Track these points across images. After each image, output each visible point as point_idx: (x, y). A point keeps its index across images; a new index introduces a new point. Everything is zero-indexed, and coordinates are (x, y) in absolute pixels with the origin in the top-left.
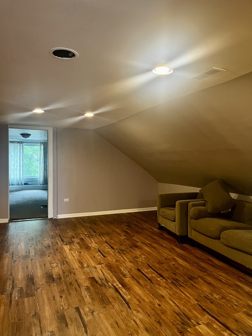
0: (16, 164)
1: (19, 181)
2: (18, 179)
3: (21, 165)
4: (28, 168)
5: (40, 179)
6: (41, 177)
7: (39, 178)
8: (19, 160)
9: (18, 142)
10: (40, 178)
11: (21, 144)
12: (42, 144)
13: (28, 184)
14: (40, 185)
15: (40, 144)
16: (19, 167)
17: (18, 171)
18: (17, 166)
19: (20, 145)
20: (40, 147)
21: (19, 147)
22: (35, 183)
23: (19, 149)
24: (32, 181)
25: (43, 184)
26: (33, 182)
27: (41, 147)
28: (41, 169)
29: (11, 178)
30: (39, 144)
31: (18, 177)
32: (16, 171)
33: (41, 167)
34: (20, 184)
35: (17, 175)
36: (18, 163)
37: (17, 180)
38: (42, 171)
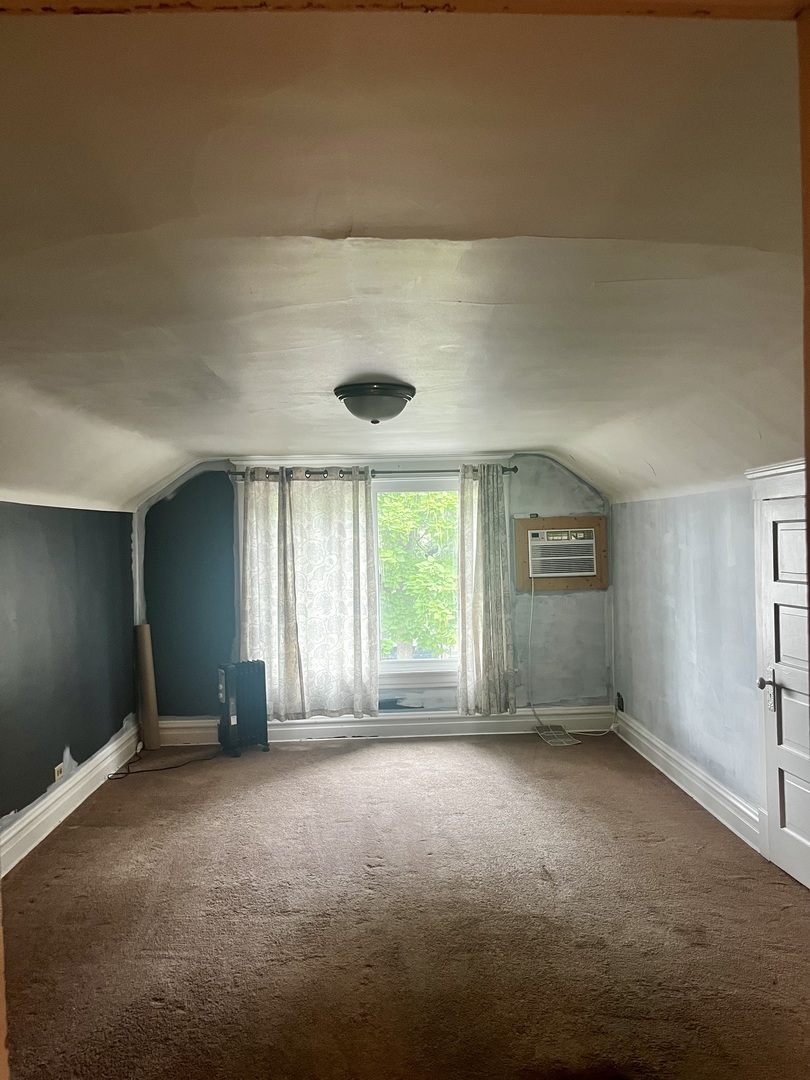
0: (334, 594)
1: (352, 689)
2: (350, 677)
3: (364, 601)
4: (400, 580)
5: (465, 681)
6: (469, 662)
7: (457, 667)
8: (350, 574)
9: (345, 473)
10: (464, 673)
11: (361, 484)
12: (470, 474)
13: (403, 704)
14: (468, 711)
15: (464, 477)
16: (350, 611)
17: (348, 630)
18: (342, 604)
19: (356, 490)
20: (463, 494)
21: (348, 498)
22: (440, 700)
23: (349, 511)
24: (421, 690)
25: (483, 704)
26: (427, 694)
27: (467, 494)
28: (469, 620)
29: (310, 675)
30: (456, 479)
31: (349, 665)
32: (335, 636)
33: (469, 609)
34: (358, 707)
35: (341, 657)
36: (349, 587)
37: (343, 683)
38: (476, 633)
